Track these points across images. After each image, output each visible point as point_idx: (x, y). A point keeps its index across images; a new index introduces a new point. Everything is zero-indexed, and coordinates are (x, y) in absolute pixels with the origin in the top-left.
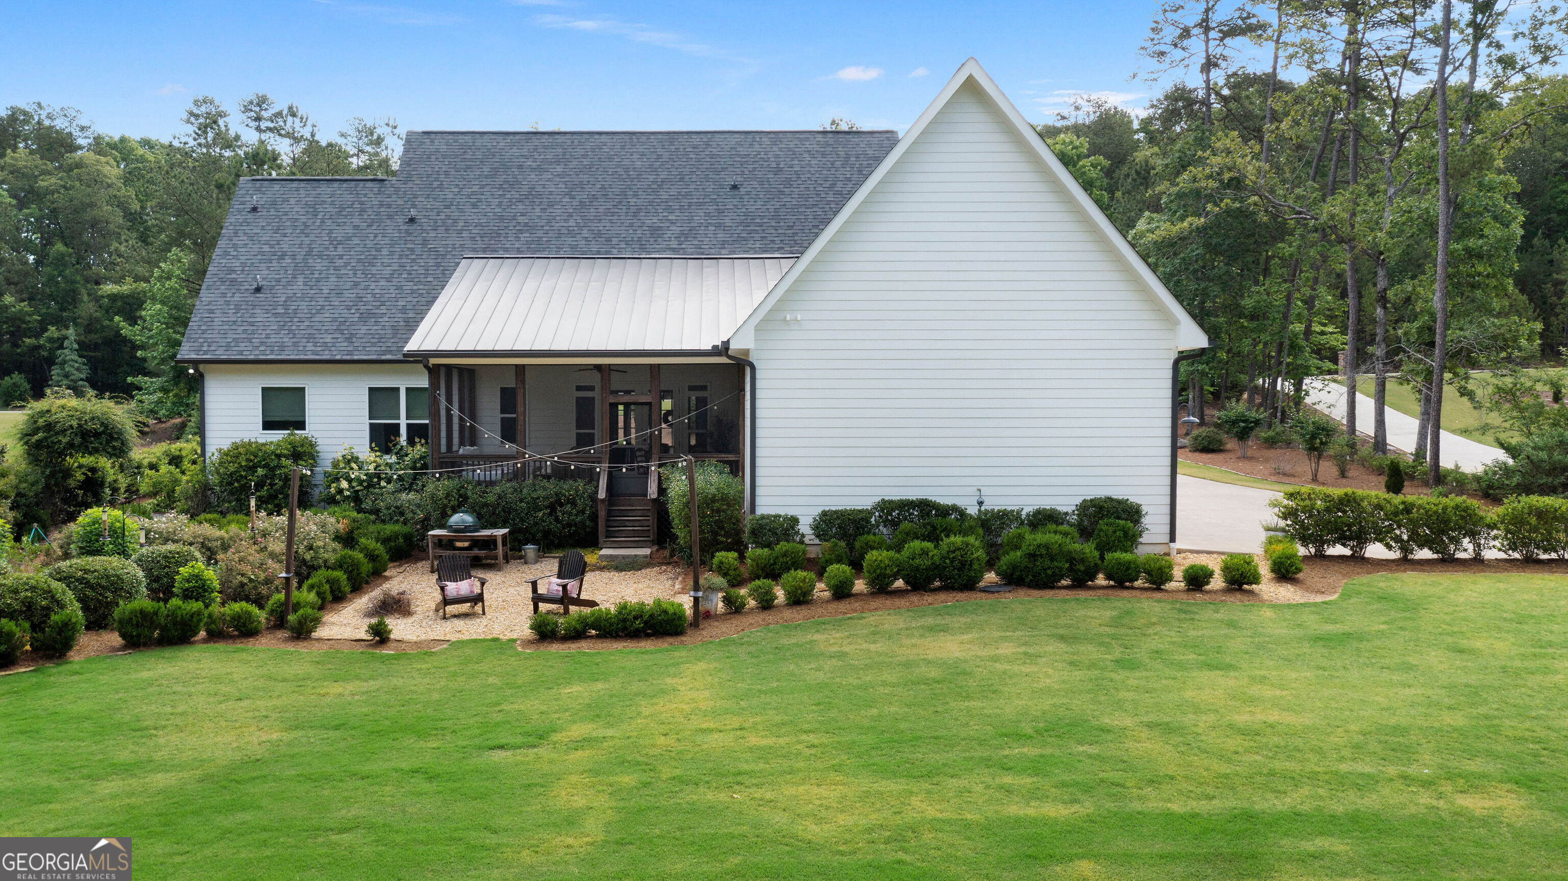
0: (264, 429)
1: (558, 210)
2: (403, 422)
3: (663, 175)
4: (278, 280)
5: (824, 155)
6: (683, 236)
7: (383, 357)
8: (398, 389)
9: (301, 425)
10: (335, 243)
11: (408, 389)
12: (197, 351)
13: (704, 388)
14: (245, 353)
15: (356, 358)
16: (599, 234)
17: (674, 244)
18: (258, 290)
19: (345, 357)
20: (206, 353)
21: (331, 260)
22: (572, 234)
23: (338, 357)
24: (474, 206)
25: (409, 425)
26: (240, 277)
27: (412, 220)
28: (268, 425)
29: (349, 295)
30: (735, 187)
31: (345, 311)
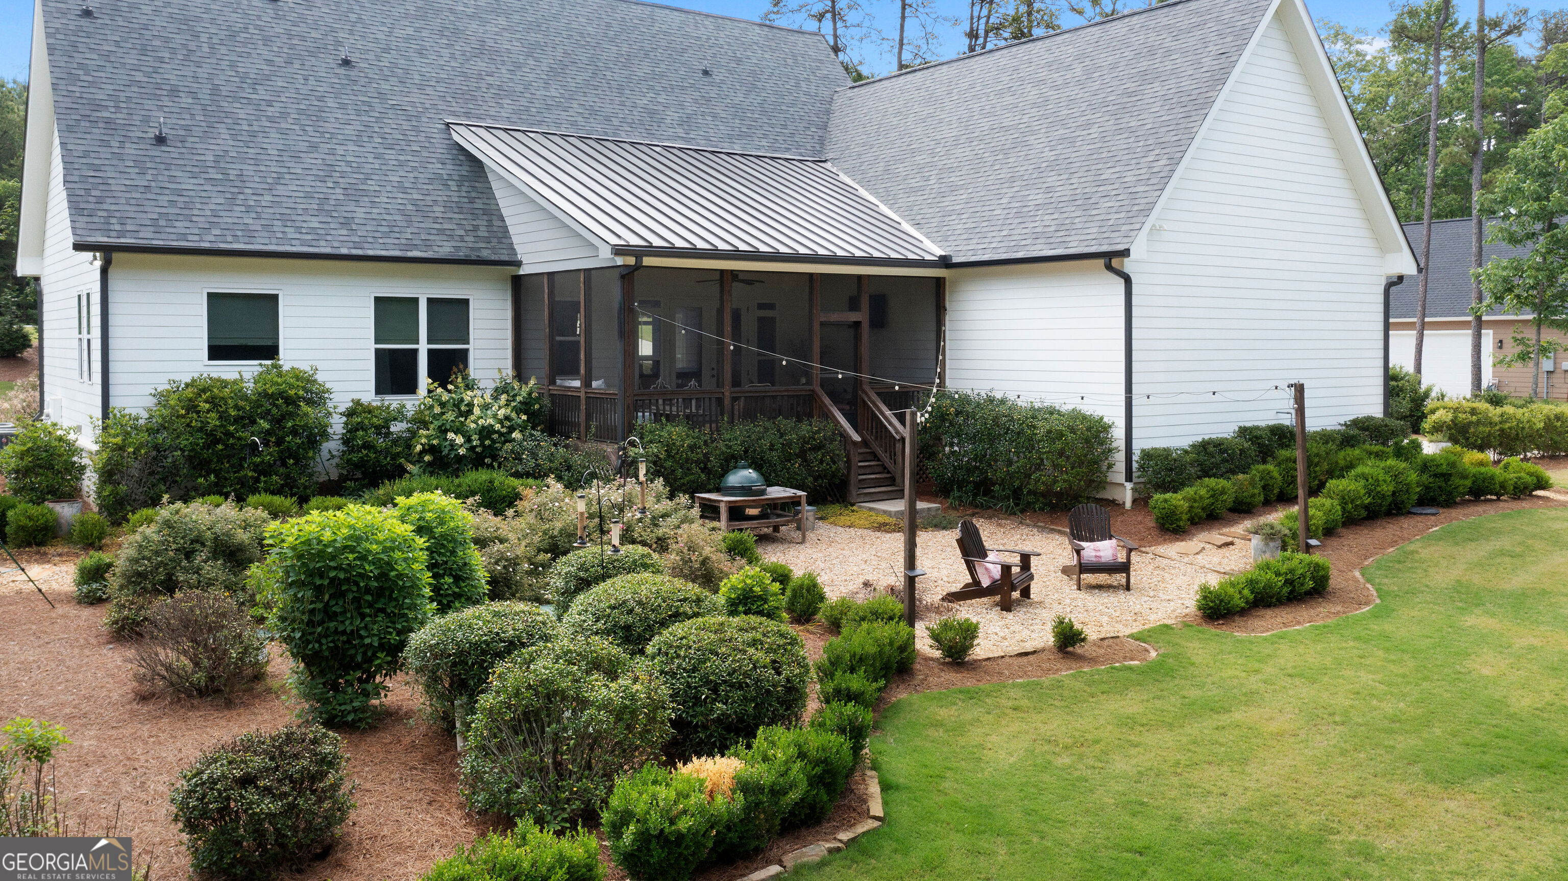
0: (210, 358)
2: (423, 348)
4: (187, 129)
7: (410, 254)
8: (415, 301)
9: (271, 352)
10: (249, 81)
11: (430, 301)
12: (107, 231)
13: (771, 307)
14: (190, 238)
15: (371, 253)
17: (679, 132)
18: (160, 140)
19: (355, 252)
20: (122, 233)
21: (256, 106)
23: (344, 251)
25: (430, 352)
27: (347, 63)
28: (217, 352)
29: (311, 161)
30: (706, 73)
31: (319, 184)
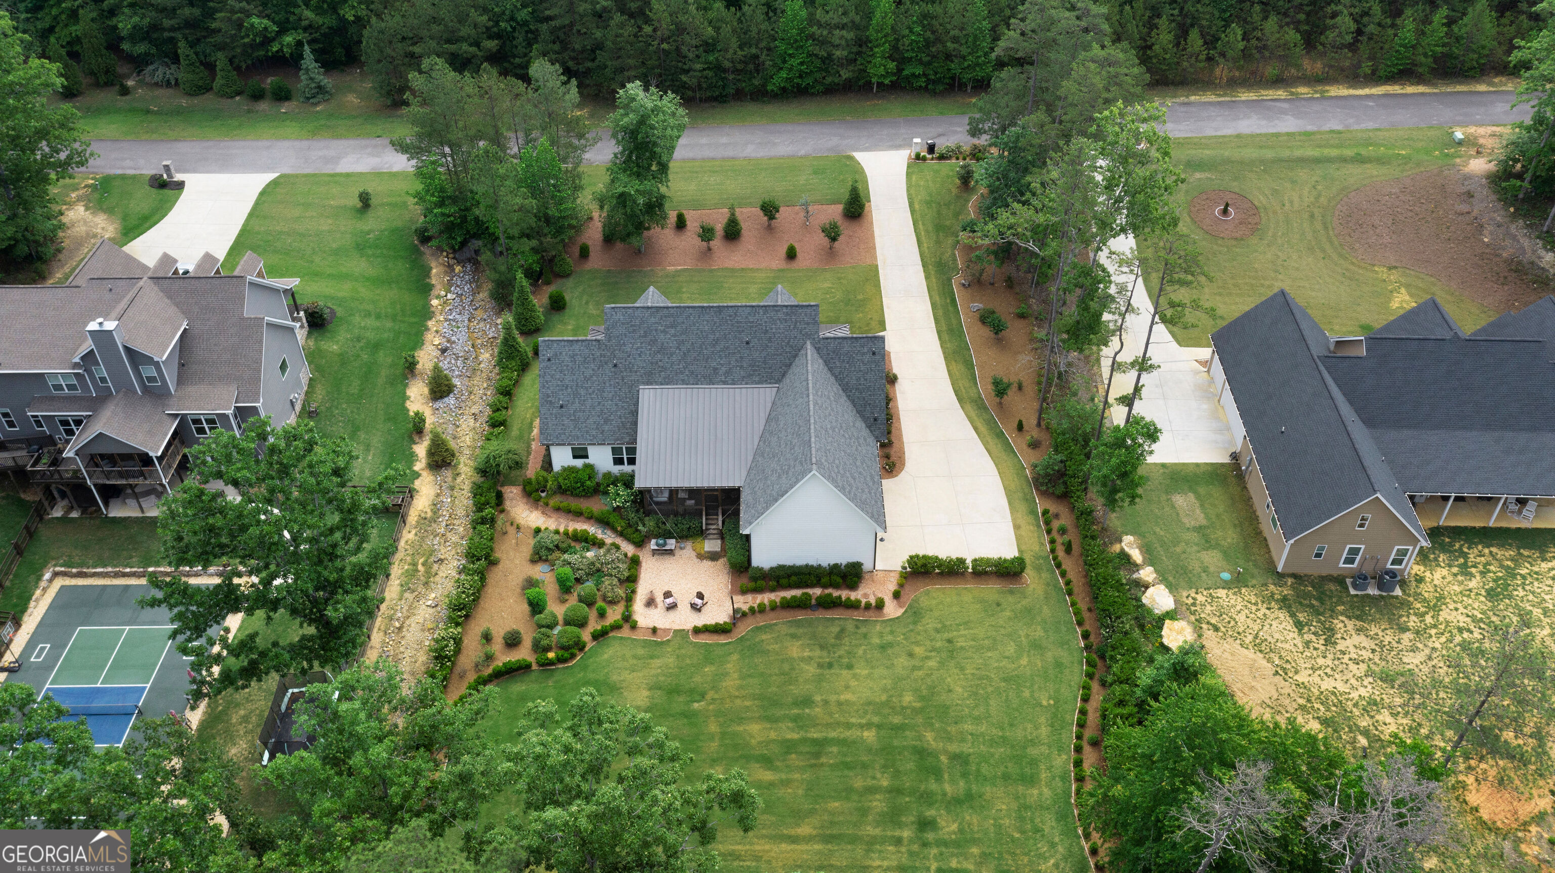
0: (574, 460)
1: (674, 358)
2: (625, 457)
3: (717, 335)
4: (568, 401)
5: (786, 321)
6: (727, 373)
7: (616, 442)
8: (622, 447)
9: (586, 457)
10: (587, 379)
11: (626, 447)
14: (564, 440)
15: (606, 442)
16: (692, 373)
17: (723, 378)
18: (562, 406)
19: (602, 442)
20: (549, 440)
21: (586, 388)
22: (682, 373)
23: (599, 442)
24: (640, 355)
25: (627, 458)
26: (553, 400)
27: (615, 366)
29: (598, 409)
30: (748, 343)
31: (598, 418)
